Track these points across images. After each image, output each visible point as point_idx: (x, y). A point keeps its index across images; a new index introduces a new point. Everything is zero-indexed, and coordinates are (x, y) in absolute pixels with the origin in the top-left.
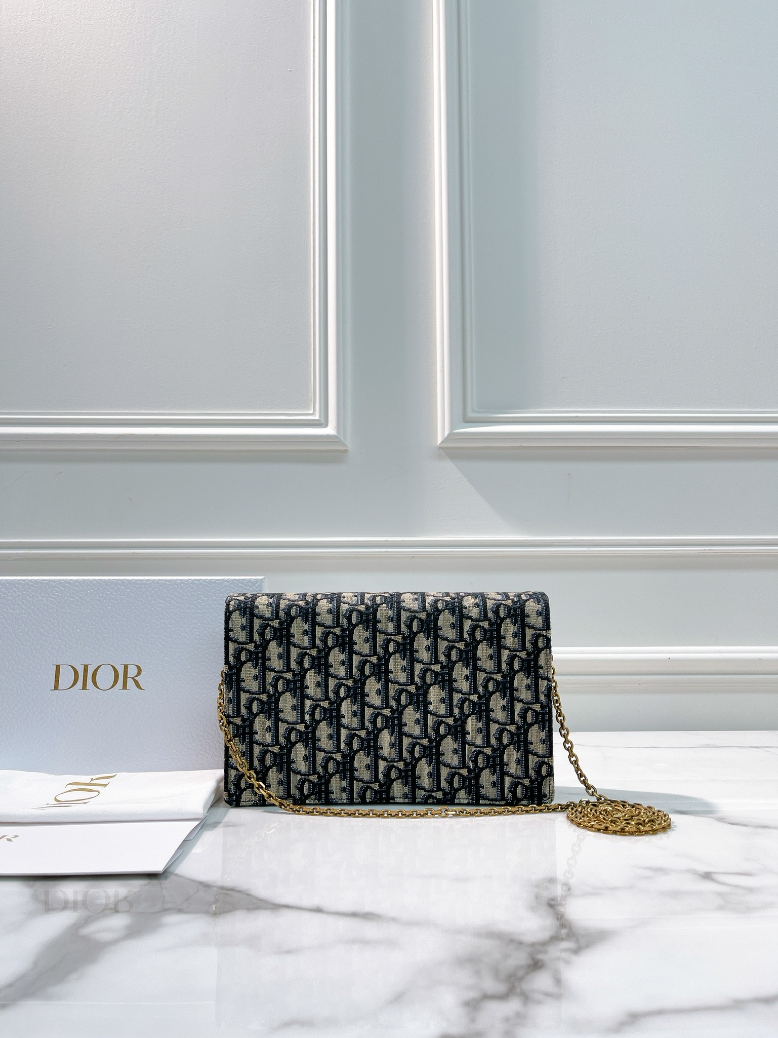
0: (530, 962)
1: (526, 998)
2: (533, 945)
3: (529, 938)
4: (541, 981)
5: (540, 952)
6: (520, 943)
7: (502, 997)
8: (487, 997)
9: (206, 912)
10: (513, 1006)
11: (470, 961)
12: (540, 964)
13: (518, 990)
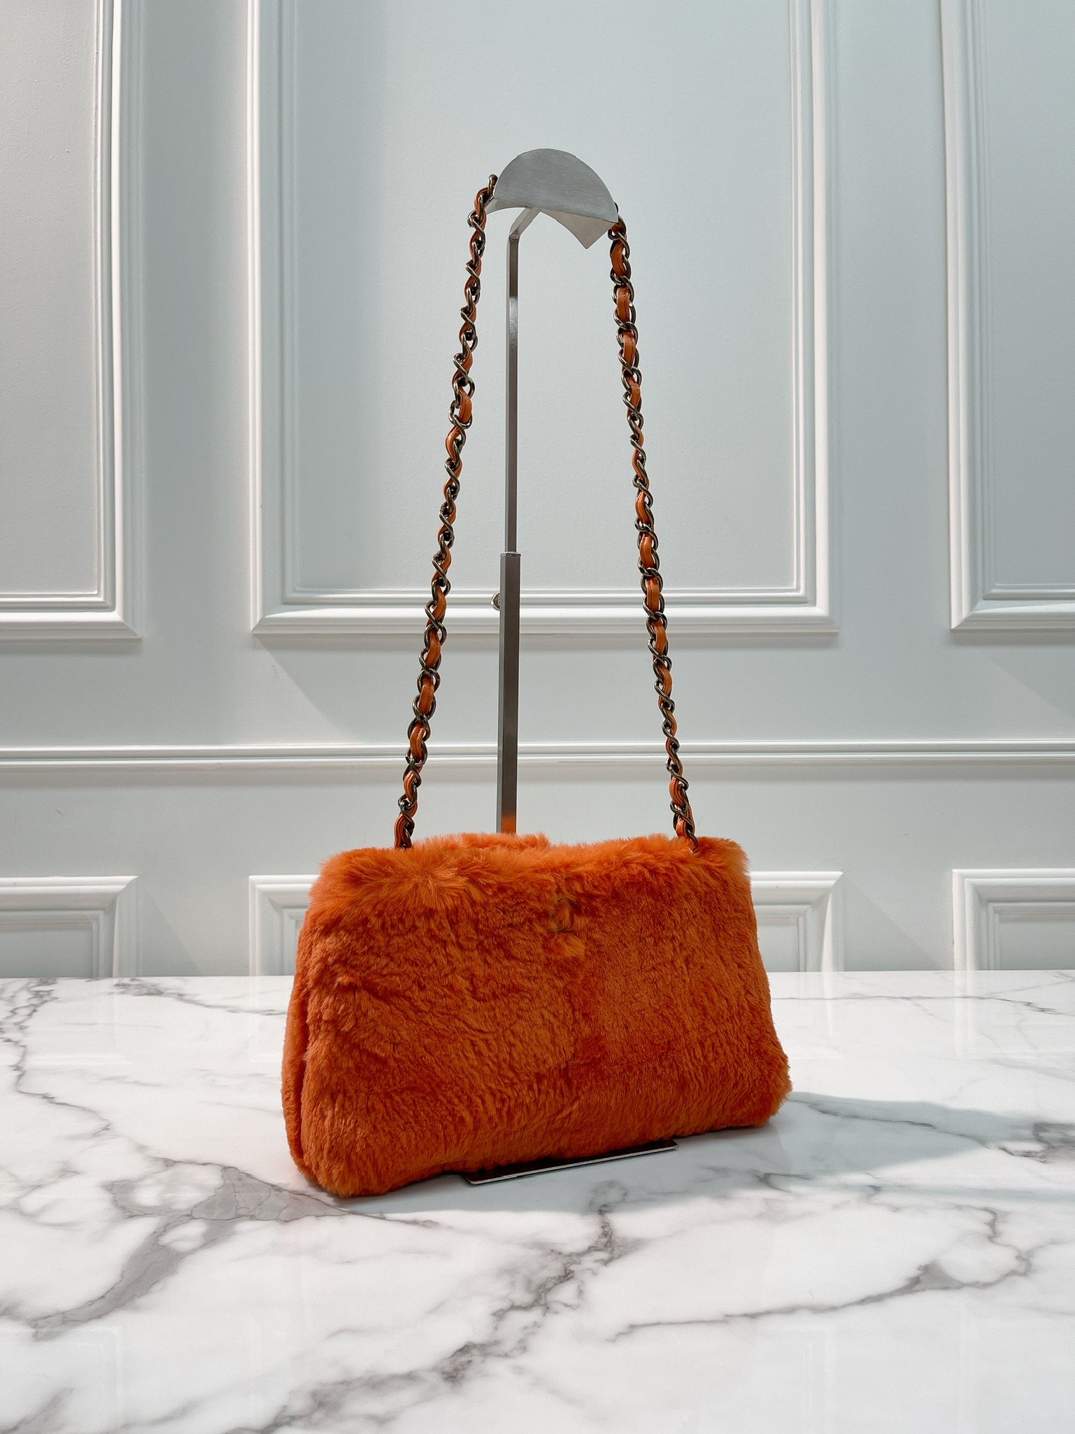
0: (562, 1273)
1: (547, 1308)
2: (570, 1255)
3: (569, 1249)
4: (567, 1292)
5: (575, 1263)
6: (560, 1253)
7: (526, 1308)
8: (514, 1307)
9: (277, 1219)
10: (534, 1315)
11: (508, 1271)
12: (570, 1275)
13: (542, 1302)
